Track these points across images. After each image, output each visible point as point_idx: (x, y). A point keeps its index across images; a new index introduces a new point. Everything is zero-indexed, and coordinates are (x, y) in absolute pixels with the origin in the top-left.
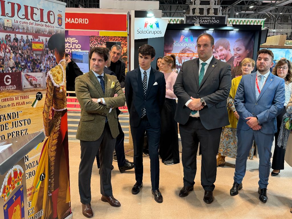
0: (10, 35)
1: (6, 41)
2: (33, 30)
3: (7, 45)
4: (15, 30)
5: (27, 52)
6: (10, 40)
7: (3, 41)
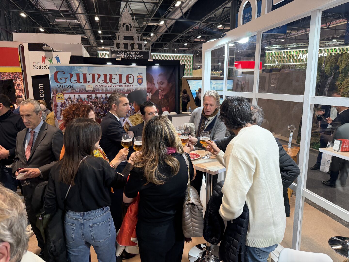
0: (91, 95)
1: (88, 99)
2: (112, 90)
3: (88, 101)
4: (96, 91)
5: (106, 105)
6: (91, 98)
7: (85, 99)
